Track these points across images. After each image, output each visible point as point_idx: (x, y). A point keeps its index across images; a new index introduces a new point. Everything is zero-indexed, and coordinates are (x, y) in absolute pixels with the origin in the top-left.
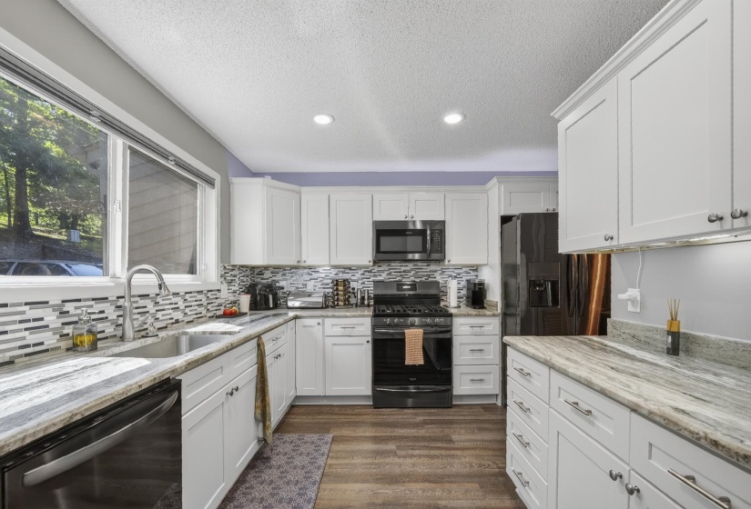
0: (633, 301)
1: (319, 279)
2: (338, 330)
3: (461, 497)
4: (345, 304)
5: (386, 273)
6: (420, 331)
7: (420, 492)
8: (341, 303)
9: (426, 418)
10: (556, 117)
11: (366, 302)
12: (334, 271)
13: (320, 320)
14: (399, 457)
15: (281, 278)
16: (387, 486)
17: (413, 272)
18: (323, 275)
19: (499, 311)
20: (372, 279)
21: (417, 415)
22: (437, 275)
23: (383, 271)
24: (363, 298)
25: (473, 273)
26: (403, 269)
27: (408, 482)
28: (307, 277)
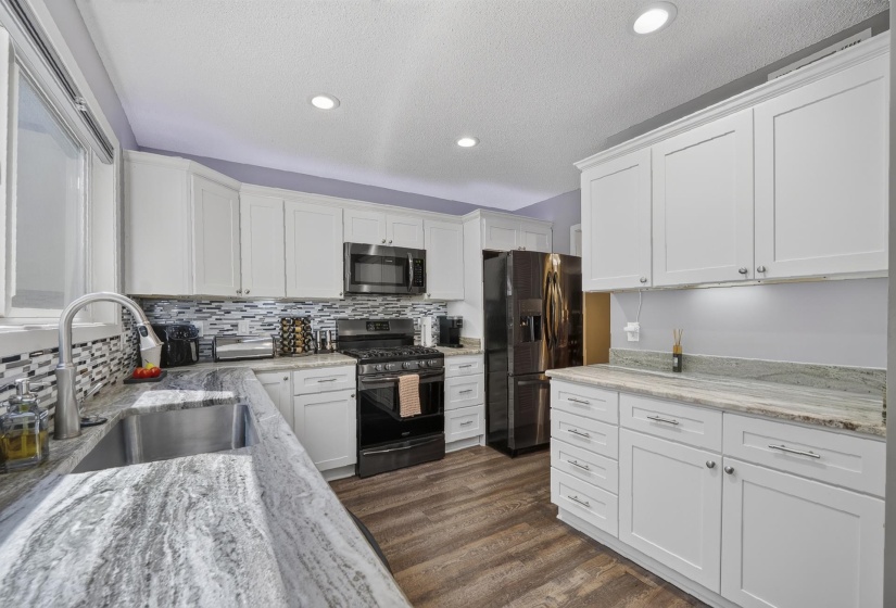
0: (633, 333)
1: (257, 318)
2: (313, 385)
3: (522, 539)
4: (304, 349)
5: (351, 308)
6: (415, 377)
7: (485, 549)
8: (299, 349)
9: (427, 474)
10: (579, 167)
11: (328, 347)
12: (280, 306)
13: (287, 374)
14: (436, 522)
15: (196, 316)
16: (448, 555)
17: (382, 308)
18: (265, 312)
19: (482, 348)
20: (332, 317)
21: (415, 473)
22: (407, 311)
23: (346, 307)
24: (324, 341)
25: (442, 309)
26: (371, 303)
27: (466, 543)
28: (239, 315)
